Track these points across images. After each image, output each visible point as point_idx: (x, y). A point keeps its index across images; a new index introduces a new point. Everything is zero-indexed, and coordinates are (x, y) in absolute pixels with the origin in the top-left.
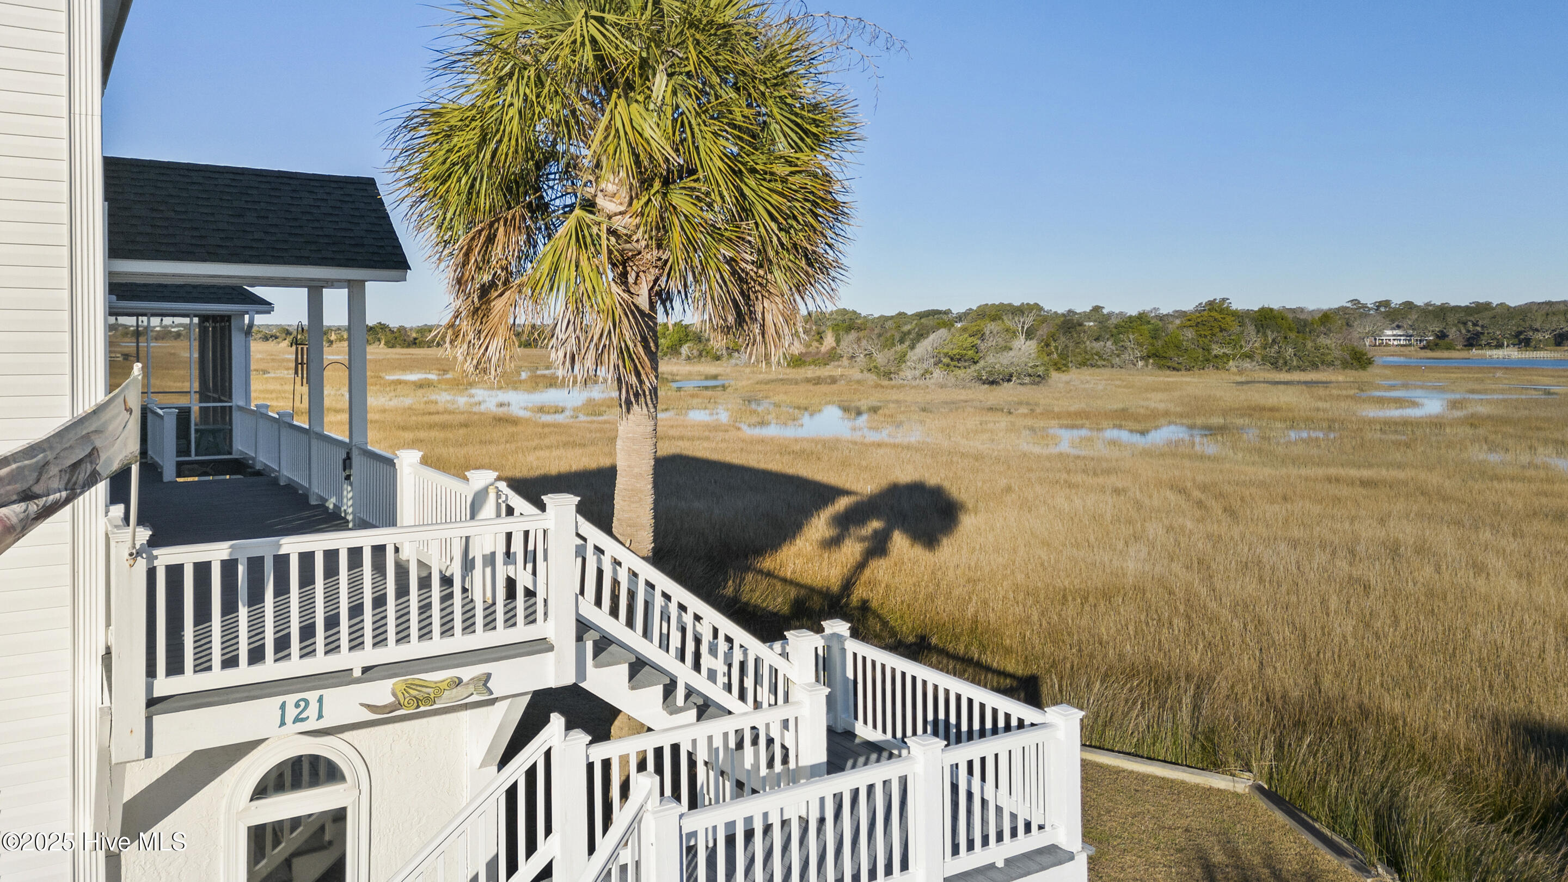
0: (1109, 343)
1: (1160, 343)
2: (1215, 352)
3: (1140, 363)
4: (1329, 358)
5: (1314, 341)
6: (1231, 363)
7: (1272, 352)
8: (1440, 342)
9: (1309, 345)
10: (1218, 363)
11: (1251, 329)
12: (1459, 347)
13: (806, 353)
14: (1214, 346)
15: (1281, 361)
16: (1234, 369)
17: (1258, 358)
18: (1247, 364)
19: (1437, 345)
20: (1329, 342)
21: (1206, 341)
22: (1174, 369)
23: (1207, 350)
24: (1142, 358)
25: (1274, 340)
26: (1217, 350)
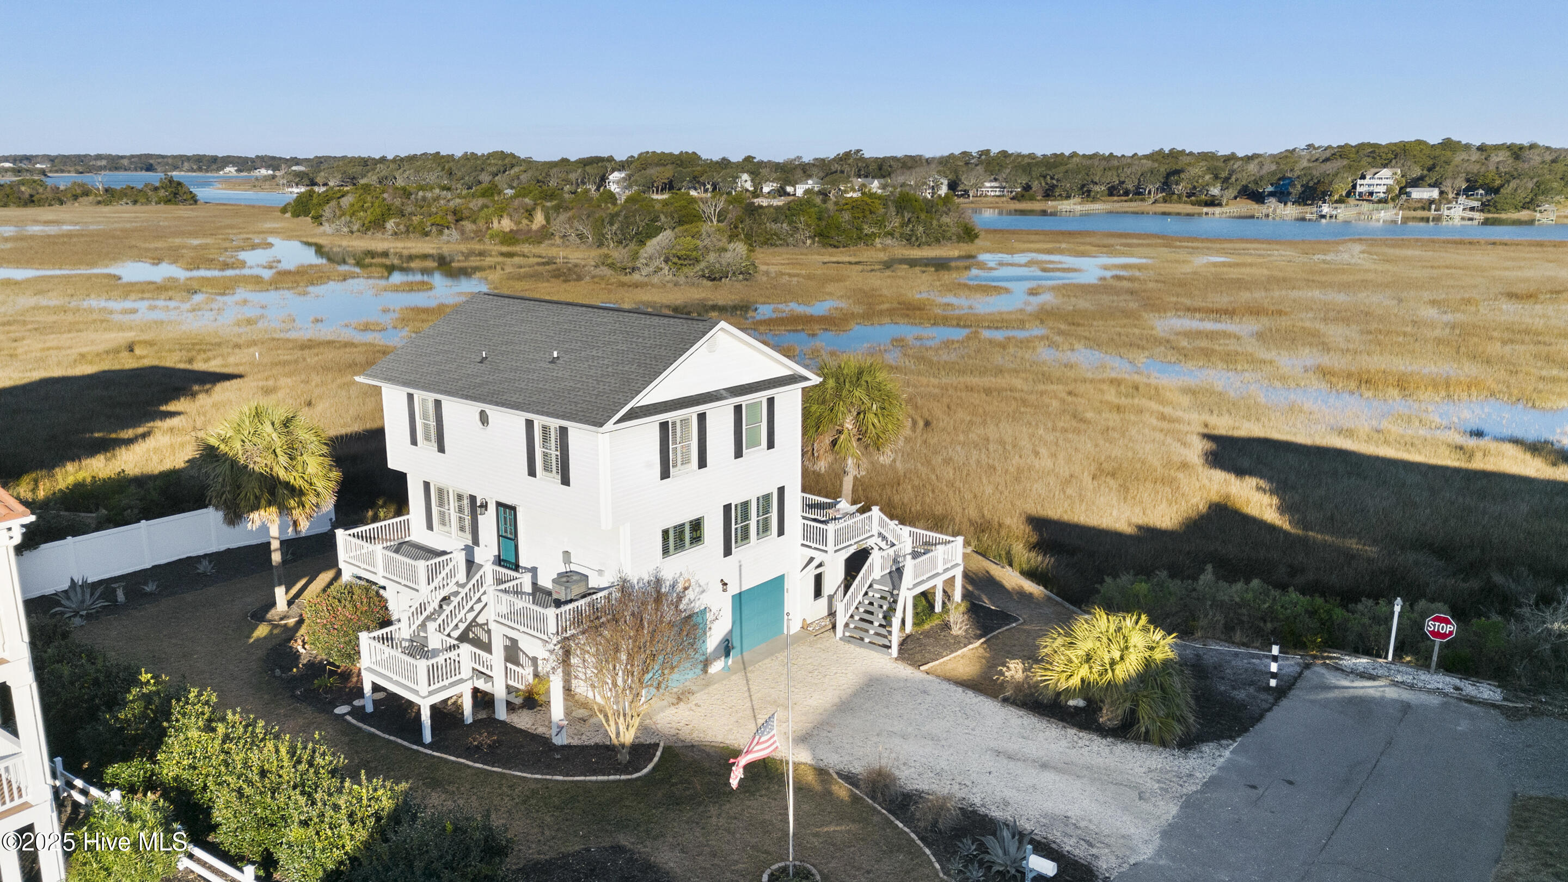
0: (785, 225)
1: (824, 223)
2: (866, 232)
3: (809, 242)
4: (949, 234)
5: (938, 220)
6: (877, 240)
7: (907, 230)
8: (1026, 194)
9: (935, 223)
10: (867, 240)
11: (893, 210)
12: (1039, 198)
13: (517, 231)
14: (866, 227)
15: (914, 239)
16: (879, 246)
17: (897, 235)
18: (889, 241)
19: (1023, 196)
20: (948, 220)
21: (859, 221)
22: (835, 246)
23: (860, 229)
24: (810, 237)
25: (909, 220)
26: (867, 230)
